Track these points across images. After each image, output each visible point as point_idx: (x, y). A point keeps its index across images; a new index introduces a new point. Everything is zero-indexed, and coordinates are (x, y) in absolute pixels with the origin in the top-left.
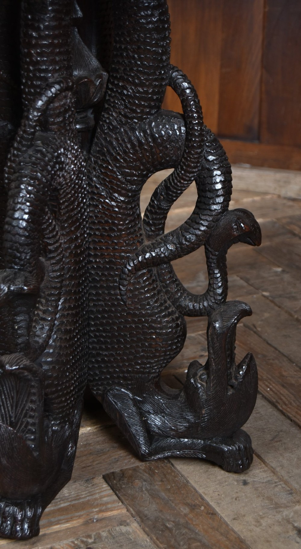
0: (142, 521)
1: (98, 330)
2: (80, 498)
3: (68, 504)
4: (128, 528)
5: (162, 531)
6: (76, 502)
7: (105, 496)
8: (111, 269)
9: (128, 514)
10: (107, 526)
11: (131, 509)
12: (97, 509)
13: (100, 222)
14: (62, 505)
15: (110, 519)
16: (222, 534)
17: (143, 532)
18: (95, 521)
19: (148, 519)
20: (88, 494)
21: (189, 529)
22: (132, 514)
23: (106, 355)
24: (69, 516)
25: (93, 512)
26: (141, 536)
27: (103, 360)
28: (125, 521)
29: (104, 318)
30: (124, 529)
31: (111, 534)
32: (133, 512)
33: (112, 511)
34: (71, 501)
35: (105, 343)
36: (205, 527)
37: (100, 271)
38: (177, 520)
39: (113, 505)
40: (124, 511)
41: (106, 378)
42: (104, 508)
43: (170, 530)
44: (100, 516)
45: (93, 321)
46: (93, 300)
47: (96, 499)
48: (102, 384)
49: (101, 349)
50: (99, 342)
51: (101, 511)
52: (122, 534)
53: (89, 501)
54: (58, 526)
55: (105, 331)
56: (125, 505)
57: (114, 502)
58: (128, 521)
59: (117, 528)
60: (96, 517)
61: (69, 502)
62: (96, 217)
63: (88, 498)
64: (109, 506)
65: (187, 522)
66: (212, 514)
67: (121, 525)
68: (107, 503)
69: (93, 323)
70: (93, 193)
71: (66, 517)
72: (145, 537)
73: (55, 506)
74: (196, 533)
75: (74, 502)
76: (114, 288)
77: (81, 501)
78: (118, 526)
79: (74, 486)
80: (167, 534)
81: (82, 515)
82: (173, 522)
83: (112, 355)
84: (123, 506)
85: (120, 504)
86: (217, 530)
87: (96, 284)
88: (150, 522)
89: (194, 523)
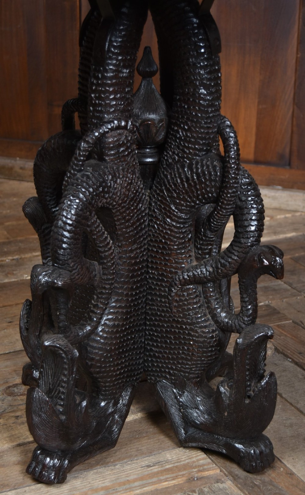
0: (235, 479)
1: (152, 330)
2: (181, 461)
3: (172, 465)
4: (224, 485)
5: (252, 487)
6: (178, 464)
7: (200, 460)
8: (162, 280)
9: (222, 474)
10: (206, 483)
11: (224, 470)
12: (196, 470)
13: (156, 241)
14: (167, 467)
15: (208, 478)
16: (301, 490)
17: (236, 488)
18: (195, 479)
19: (239, 478)
20: (187, 458)
21: (274, 486)
22: (225, 474)
23: (156, 352)
24: (174, 475)
25: (193, 472)
26: (236, 491)
27: (154, 355)
28: (220, 480)
29: (156, 320)
30: (221, 486)
31: (211, 489)
32: (226, 473)
33: (208, 471)
34: (174, 463)
35: (156, 341)
36: (287, 484)
37: (155, 281)
38: (263, 478)
39: (209, 467)
40: (218, 471)
41: (156, 371)
42: (201, 468)
43: (259, 487)
44: (200, 475)
45: (149, 322)
46: (149, 304)
47: (194, 462)
48: (153, 375)
49: (153, 345)
50: (152, 340)
51: (199, 471)
52: (220, 489)
53: (188, 463)
54: (167, 483)
55: (156, 331)
56: (218, 467)
57: (209, 464)
58: (223, 479)
59: (216, 485)
60: (196, 475)
61: (172, 464)
62: (154, 236)
63: (187, 461)
64: (206, 467)
65: (271, 480)
66: (290, 474)
67: (217, 482)
68: (203, 465)
69: (148, 323)
70: (152, 216)
71: (172, 475)
72: (239, 492)
73: (162, 467)
74: (280, 489)
75: (176, 464)
76: (164, 297)
77: (182, 463)
78: (215, 483)
79: (174, 452)
80: (256, 489)
81: (185, 474)
82: (260, 480)
83: (160, 352)
84: (217, 467)
85: (214, 465)
86: (297, 487)
87: (151, 291)
88: (241, 481)
89: (277, 481)
